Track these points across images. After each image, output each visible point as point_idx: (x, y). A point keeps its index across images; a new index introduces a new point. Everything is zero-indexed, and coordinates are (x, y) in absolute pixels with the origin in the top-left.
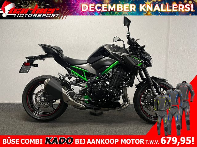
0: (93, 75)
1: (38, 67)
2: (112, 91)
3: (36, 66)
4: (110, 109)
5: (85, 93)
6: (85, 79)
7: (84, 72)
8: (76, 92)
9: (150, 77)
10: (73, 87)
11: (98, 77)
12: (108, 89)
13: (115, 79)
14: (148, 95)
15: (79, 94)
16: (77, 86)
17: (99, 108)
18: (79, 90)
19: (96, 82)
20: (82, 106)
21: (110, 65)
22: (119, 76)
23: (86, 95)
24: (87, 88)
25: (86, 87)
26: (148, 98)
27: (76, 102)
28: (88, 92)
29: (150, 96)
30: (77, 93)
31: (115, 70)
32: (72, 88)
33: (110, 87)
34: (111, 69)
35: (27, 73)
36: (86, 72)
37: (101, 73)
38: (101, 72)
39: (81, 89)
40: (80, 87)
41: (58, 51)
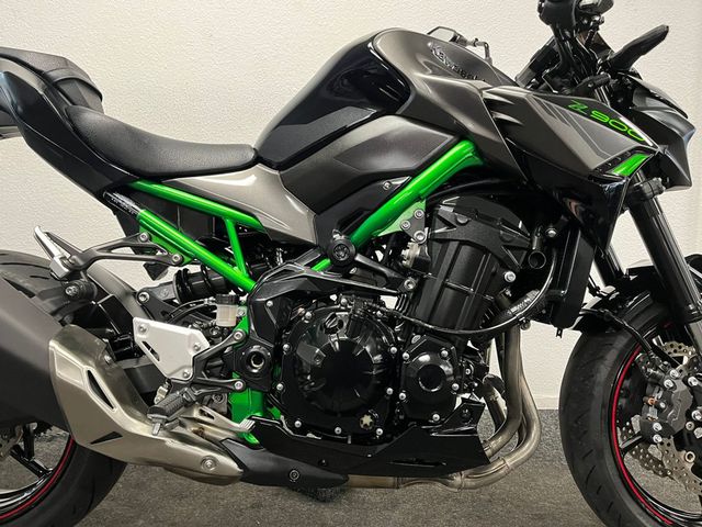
0: (295, 248)
2: (425, 358)
5: (235, 376)
6: (239, 273)
7: (230, 224)
8: (166, 367)
9: (685, 254)
10: (147, 330)
11: (326, 262)
12: (397, 344)
13: (447, 277)
14: (668, 383)
15: (193, 384)
16: (175, 322)
17: (337, 476)
18: (193, 354)
19: (313, 293)
20: (215, 461)
21: (414, 173)
22: (480, 249)
23: (239, 385)
24: (247, 339)
25: (239, 334)
26: (670, 404)
28: (256, 369)
29: (682, 387)
30: (179, 376)
31: (446, 209)
32: (139, 337)
33: (410, 328)
34: (422, 205)
38: (348, 225)
39: (206, 344)
40: (199, 334)
41: (52, 85)
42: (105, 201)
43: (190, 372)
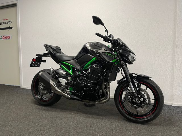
1: (46, 62)
3: (45, 61)
4: (91, 101)
7: (71, 67)
8: (62, 84)
10: (61, 79)
11: (80, 72)
12: (86, 83)
15: (65, 86)
20: (67, 96)
21: (89, 61)
22: (96, 71)
24: (71, 81)
27: (62, 92)
34: (90, 65)
35: (39, 67)
36: (72, 67)
37: (83, 69)
39: (66, 81)
40: (66, 80)
41: (54, 50)
42: (58, 64)
43: (64, 84)
